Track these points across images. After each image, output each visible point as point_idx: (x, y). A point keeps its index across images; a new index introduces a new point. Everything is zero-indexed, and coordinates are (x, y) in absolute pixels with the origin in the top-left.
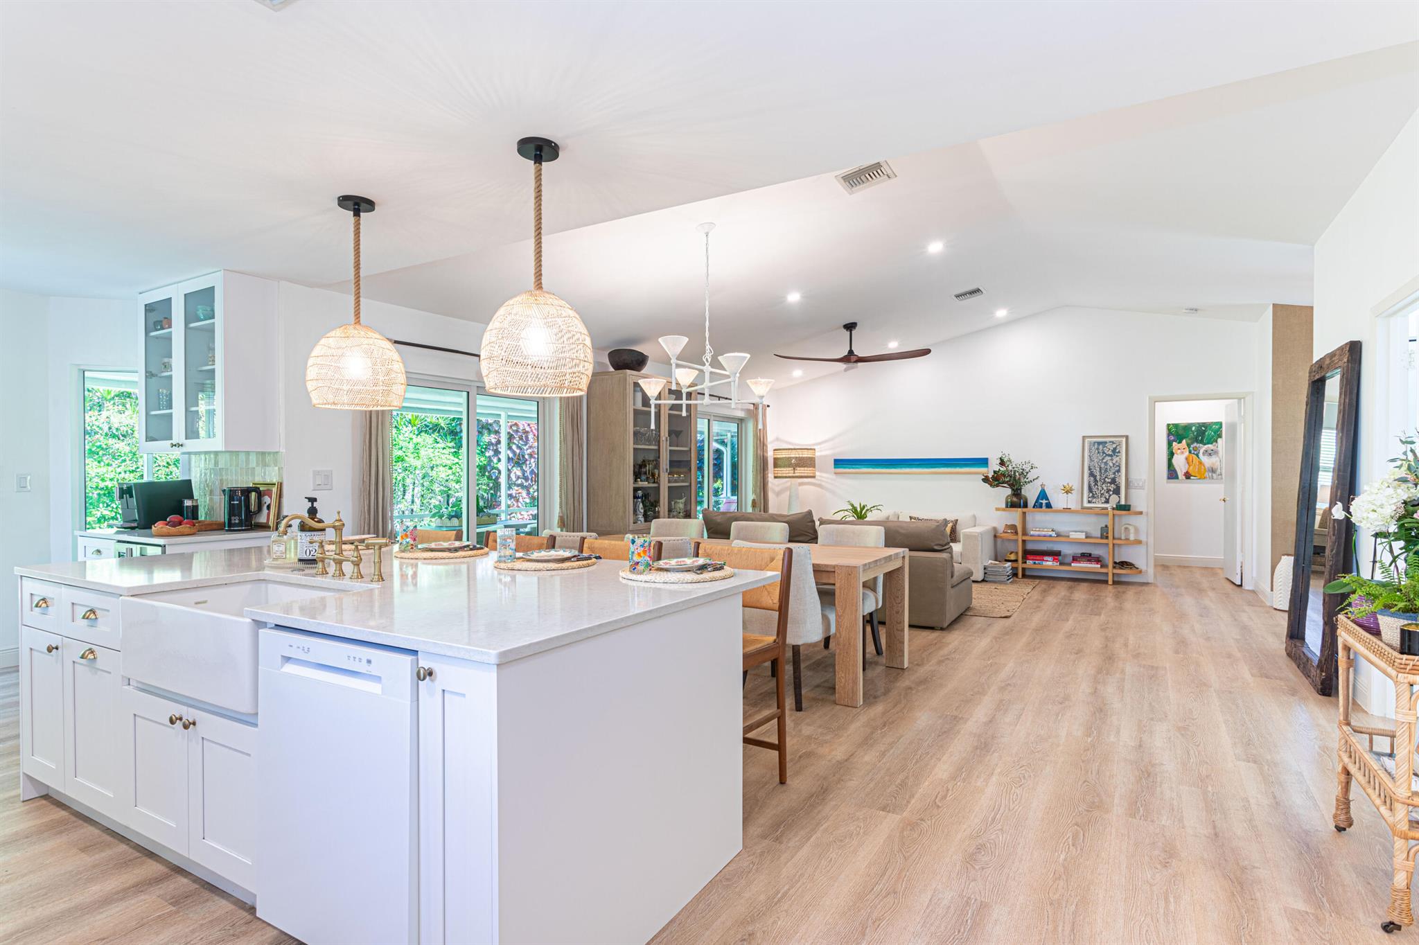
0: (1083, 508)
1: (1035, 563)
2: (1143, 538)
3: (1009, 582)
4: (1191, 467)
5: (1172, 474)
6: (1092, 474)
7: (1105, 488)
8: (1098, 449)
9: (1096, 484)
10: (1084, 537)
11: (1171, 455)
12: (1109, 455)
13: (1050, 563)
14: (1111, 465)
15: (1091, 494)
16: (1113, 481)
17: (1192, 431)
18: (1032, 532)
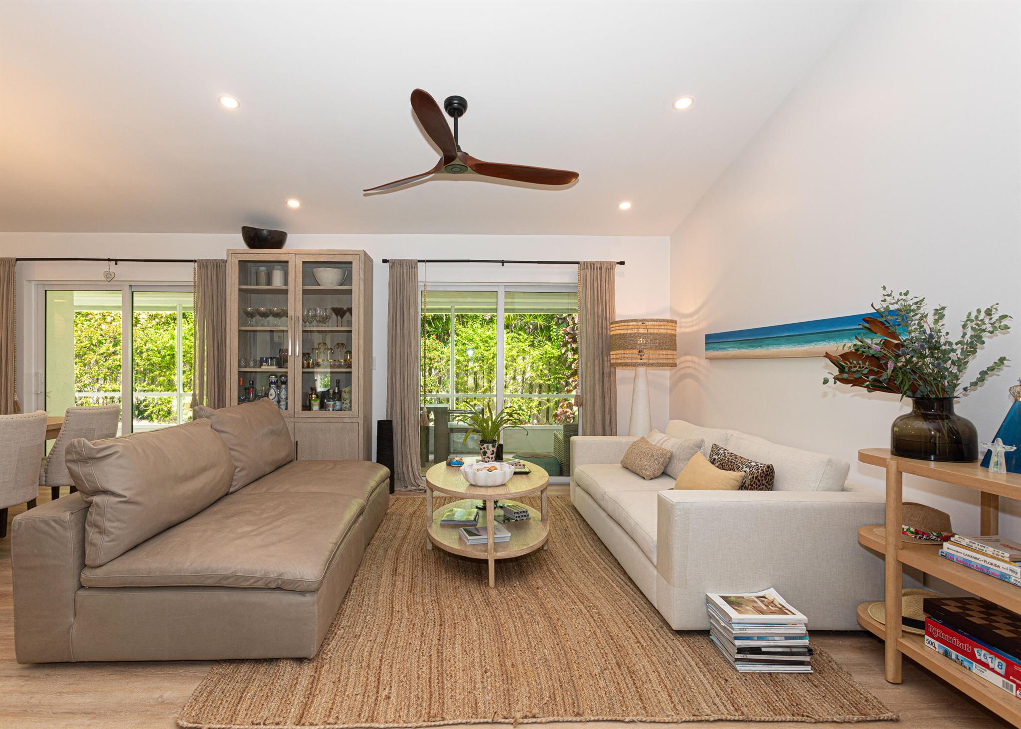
1: (946, 656)
18: (946, 545)
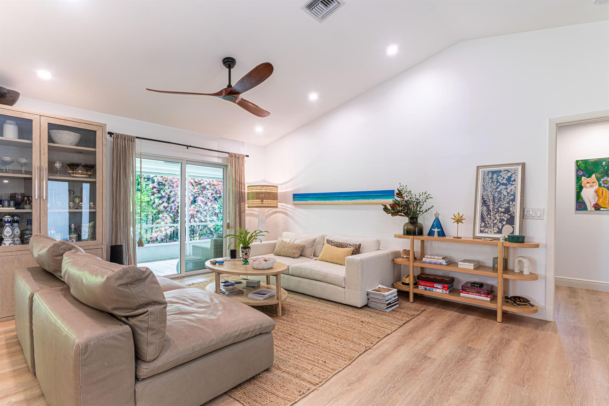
0: (475, 237)
1: (426, 289)
2: (540, 271)
3: (388, 310)
4: (601, 200)
5: (581, 205)
6: (484, 203)
7: (498, 218)
8: (492, 178)
9: (489, 214)
10: (472, 268)
11: (580, 188)
12: (503, 184)
13: (440, 291)
14: (506, 194)
15: (483, 224)
16: (507, 211)
17: (602, 166)
18: (423, 259)
